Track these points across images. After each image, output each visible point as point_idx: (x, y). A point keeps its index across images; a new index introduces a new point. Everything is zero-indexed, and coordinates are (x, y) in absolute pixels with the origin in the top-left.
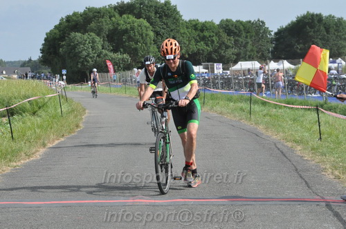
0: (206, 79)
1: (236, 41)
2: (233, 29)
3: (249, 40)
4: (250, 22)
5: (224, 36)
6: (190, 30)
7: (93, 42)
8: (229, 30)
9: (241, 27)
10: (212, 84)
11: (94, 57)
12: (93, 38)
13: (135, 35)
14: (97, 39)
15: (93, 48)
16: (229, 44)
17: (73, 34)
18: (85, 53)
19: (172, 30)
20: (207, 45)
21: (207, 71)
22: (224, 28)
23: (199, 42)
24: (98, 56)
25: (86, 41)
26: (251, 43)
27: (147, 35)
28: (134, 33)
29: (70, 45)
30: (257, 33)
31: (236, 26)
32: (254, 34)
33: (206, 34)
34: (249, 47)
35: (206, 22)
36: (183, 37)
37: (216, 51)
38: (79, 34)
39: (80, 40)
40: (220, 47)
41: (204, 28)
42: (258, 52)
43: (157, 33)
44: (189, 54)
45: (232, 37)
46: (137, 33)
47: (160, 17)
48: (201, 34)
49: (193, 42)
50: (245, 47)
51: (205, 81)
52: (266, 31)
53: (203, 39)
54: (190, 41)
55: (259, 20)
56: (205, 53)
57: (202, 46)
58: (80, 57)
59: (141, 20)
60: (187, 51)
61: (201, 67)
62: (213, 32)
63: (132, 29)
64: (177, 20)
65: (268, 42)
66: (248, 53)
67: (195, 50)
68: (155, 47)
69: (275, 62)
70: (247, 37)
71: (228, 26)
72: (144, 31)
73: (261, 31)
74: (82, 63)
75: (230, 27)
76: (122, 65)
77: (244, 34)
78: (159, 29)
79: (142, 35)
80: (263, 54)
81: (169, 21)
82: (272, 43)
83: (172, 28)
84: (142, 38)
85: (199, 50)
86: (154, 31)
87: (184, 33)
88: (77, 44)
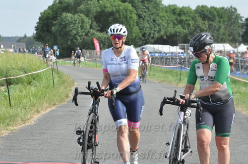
0: (182, 59)
1: (210, 25)
2: (208, 14)
3: (222, 25)
4: (223, 8)
5: (200, 21)
6: (169, 14)
7: (83, 22)
8: (204, 15)
9: (215, 13)
10: (187, 63)
11: (82, 35)
12: (82, 19)
13: (120, 18)
14: (86, 20)
15: (82, 27)
16: (203, 27)
17: (64, 14)
18: (74, 32)
19: (152, 14)
20: (184, 28)
21: (183, 51)
22: (200, 13)
23: (177, 25)
24: (86, 35)
25: (76, 21)
26: (223, 27)
27: (131, 18)
28: (120, 15)
29: (61, 24)
30: (230, 18)
31: (210, 12)
32: (226, 19)
33: (183, 18)
34: (222, 31)
35: (183, 7)
36: (162, 20)
37: (191, 34)
38: (69, 15)
39: (70, 20)
40: (195, 30)
41: (182, 13)
42: (229, 36)
43: (139, 16)
44: (167, 36)
45: (206, 22)
46: (122, 16)
47: (142, 2)
48: (179, 18)
49: (171, 25)
50: (218, 30)
51: (180, 60)
52: (238, 17)
53: (181, 22)
54: (168, 24)
55: (231, 7)
56: (182, 35)
57: (179, 28)
58: (70, 36)
59: (127, 4)
60: (166, 33)
61: (178, 47)
62: (189, 16)
63: (118, 11)
64: (158, 5)
65: (239, 27)
66: (221, 36)
67: (173, 32)
68: (137, 28)
69: (245, 44)
70: (220, 22)
71: (203, 11)
72: (129, 14)
73: (233, 17)
74: (72, 40)
75: (205, 12)
76: (107, 44)
77: (217, 19)
78: (141, 13)
79: (126, 17)
80: (234, 38)
81: (150, 6)
82: (242, 28)
83: (153, 12)
84: (126, 20)
85: (176, 32)
86: (137, 14)
87: (163, 16)
88: (68, 24)
